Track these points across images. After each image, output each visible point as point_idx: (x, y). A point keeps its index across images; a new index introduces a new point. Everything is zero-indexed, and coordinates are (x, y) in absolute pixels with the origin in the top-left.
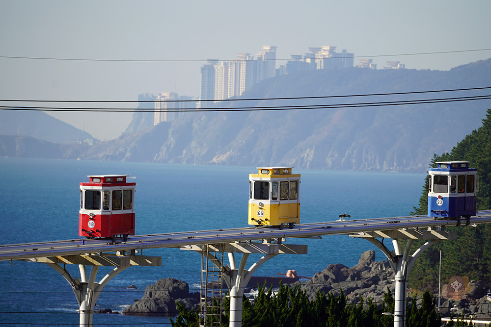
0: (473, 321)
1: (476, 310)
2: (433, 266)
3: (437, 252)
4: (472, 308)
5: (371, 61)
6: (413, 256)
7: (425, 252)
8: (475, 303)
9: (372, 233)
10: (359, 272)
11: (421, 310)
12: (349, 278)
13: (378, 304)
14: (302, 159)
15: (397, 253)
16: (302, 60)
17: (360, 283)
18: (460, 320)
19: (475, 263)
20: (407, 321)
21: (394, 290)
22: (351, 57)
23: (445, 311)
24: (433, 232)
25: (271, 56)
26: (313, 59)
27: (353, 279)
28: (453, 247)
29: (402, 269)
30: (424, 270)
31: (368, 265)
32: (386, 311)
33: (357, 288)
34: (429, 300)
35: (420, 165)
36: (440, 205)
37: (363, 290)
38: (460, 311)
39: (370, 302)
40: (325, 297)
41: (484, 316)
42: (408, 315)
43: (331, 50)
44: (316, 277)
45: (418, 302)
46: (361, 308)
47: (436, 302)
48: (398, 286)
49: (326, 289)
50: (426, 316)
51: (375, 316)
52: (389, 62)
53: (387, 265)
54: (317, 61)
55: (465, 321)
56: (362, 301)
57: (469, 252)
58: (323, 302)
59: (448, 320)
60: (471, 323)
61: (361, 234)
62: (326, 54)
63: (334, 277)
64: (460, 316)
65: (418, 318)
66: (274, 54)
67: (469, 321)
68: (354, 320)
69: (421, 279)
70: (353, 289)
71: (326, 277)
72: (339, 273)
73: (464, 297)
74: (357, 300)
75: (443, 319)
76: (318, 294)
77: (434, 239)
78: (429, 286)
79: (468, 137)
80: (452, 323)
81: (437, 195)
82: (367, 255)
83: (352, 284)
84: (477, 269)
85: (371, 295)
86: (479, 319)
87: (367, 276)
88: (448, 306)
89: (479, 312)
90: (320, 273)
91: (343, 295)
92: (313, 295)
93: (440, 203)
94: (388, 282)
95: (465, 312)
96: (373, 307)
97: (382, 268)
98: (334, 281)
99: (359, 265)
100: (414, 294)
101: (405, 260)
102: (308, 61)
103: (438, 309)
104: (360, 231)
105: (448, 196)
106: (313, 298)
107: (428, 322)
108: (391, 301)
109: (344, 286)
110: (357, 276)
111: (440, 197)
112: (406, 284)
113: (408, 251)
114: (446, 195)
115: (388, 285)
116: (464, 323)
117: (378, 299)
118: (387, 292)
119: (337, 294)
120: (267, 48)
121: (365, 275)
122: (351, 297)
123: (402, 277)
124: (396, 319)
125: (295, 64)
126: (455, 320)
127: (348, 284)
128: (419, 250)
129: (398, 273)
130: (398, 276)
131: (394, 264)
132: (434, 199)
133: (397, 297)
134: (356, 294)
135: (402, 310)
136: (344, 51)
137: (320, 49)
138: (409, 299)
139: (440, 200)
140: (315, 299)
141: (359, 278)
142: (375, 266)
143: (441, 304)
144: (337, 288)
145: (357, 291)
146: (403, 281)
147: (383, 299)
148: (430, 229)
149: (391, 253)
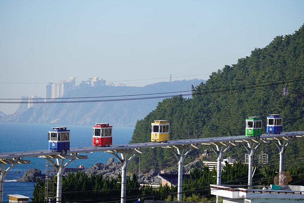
0: (152, 185)
1: (154, 181)
2: (137, 164)
3: (138, 158)
4: (152, 180)
5: (113, 83)
6: (129, 160)
7: (134, 158)
8: (153, 178)
9: (113, 151)
10: (108, 166)
11: (132, 181)
12: (104, 169)
13: (115, 179)
14: (86, 121)
15: (123, 159)
16: (86, 83)
17: (108, 170)
18: (147, 185)
19: (153, 162)
20: (126, 185)
21: (121, 173)
22: (105, 81)
23: (141, 181)
24: (137, 150)
25: (74, 81)
26: (90, 82)
27: (105, 169)
28: (145, 156)
29: (125, 165)
30: (133, 165)
31: (112, 163)
32: (119, 181)
33: (107, 172)
34: (135, 177)
35: (132, 124)
36: (53, 146)
37: (110, 173)
38: (147, 181)
39: (112, 178)
40: (94, 176)
41: (157, 183)
42: (127, 183)
43: (97, 79)
44: (91, 168)
45: (131, 178)
46: (109, 180)
47: (138, 178)
48: (123, 171)
49: (95, 173)
50: (134, 183)
51: (114, 183)
52: (120, 84)
53: (119, 163)
54: (91, 83)
55: (149, 185)
56: (109, 177)
57: (151, 158)
58: (94, 178)
59: (143, 185)
60: (152, 186)
61: (109, 151)
62: (95, 80)
63: (98, 168)
64: (147, 183)
65: (131, 184)
66: (75, 80)
67: (151, 185)
68: (106, 185)
69: (132, 169)
70: (105, 173)
71: (95, 168)
72: (100, 167)
73: (149, 176)
74: (107, 177)
75: (140, 185)
76: (92, 175)
77: (137, 153)
78: (135, 172)
79: (150, 113)
80: (144, 186)
81: (52, 141)
82: (111, 159)
83: (105, 171)
84: (154, 165)
85: (113, 175)
86: (155, 185)
87: (111, 168)
88: (143, 179)
89: (155, 182)
90: (93, 166)
91: (101, 175)
92: (90, 175)
93: (53, 145)
94: (119, 170)
95: (149, 182)
96: (113, 180)
97: (117, 164)
98: (98, 170)
99: (108, 164)
100: (129, 175)
101: (126, 161)
102: (88, 83)
103: (139, 180)
104: (108, 150)
105: (57, 142)
106: (90, 176)
107: (135, 186)
108: (120, 177)
109: (102, 171)
110: (107, 167)
111: (53, 142)
112: (126, 171)
113: (127, 158)
114: (56, 142)
115: (119, 171)
116: (149, 186)
117: (115, 177)
118: (119, 174)
119: (99, 175)
120: (72, 78)
121: (110, 167)
122: (105, 176)
123: (125, 168)
124: (122, 184)
125: (83, 84)
126: (145, 185)
127: (104, 171)
128: (131, 157)
129: (123, 166)
130: (123, 168)
131: (122, 163)
132: (51, 143)
133: (123, 176)
134: (107, 175)
135: (125, 181)
136: (102, 79)
137: (93, 79)
138: (127, 177)
139: (53, 143)
140: (90, 177)
141: (108, 168)
142: (114, 164)
143: (140, 179)
144: (99, 172)
145: (107, 174)
146: (125, 170)
147: (117, 177)
148: (135, 149)
149: (120, 159)
